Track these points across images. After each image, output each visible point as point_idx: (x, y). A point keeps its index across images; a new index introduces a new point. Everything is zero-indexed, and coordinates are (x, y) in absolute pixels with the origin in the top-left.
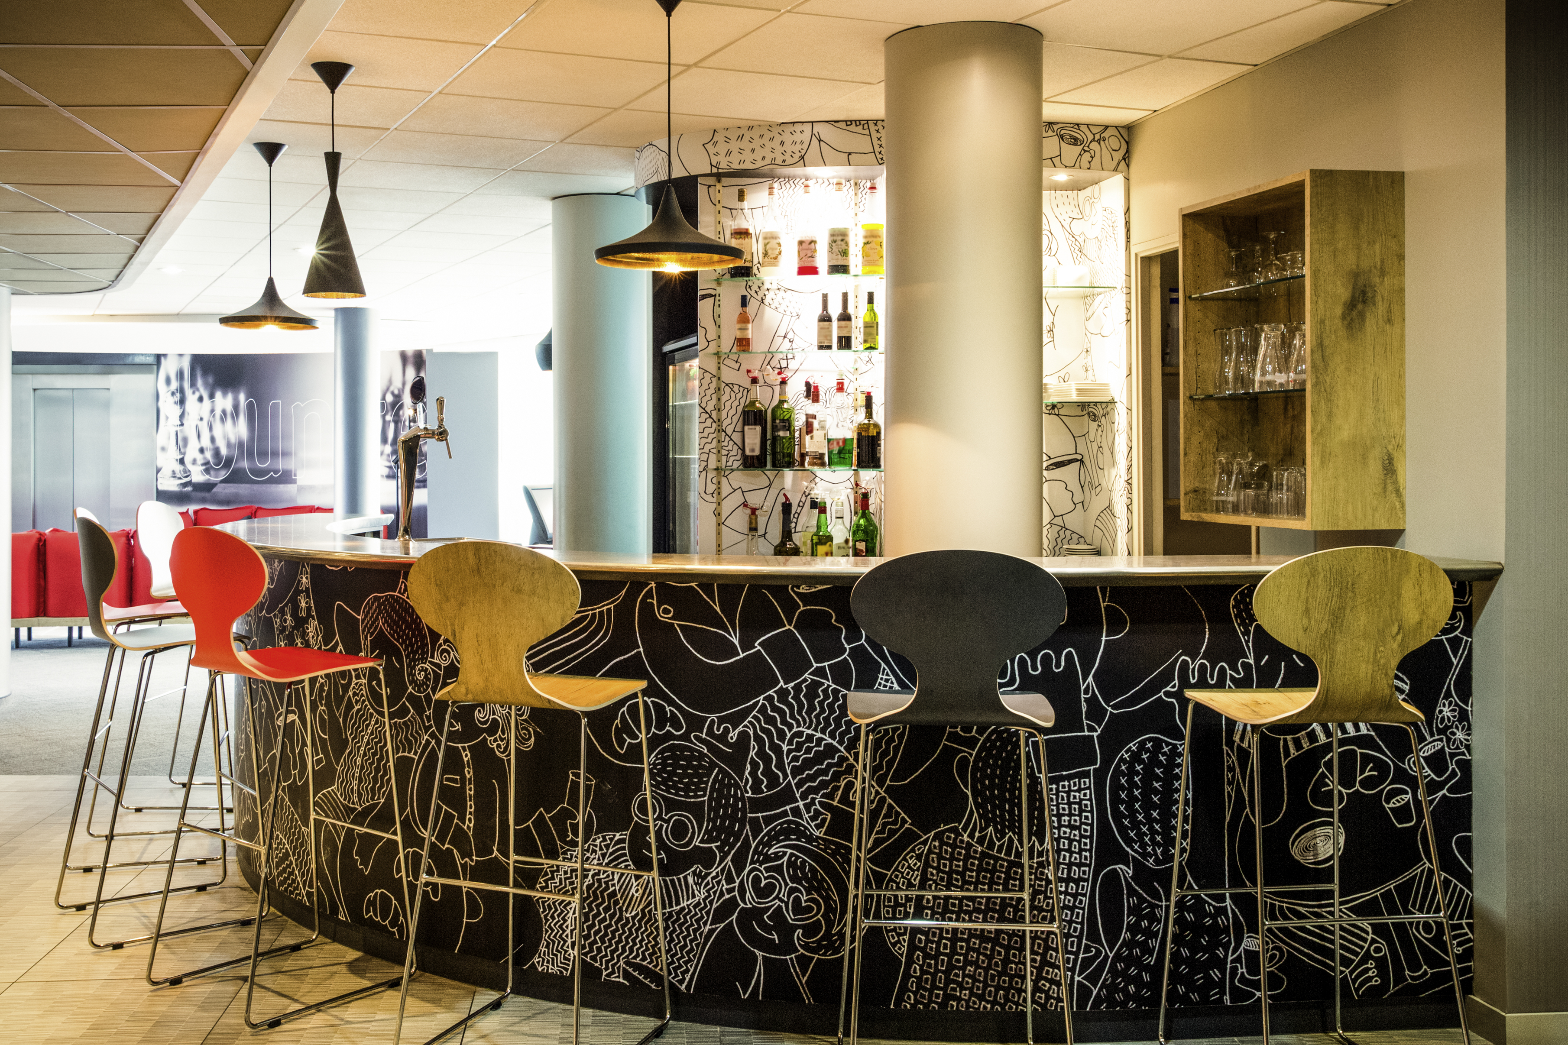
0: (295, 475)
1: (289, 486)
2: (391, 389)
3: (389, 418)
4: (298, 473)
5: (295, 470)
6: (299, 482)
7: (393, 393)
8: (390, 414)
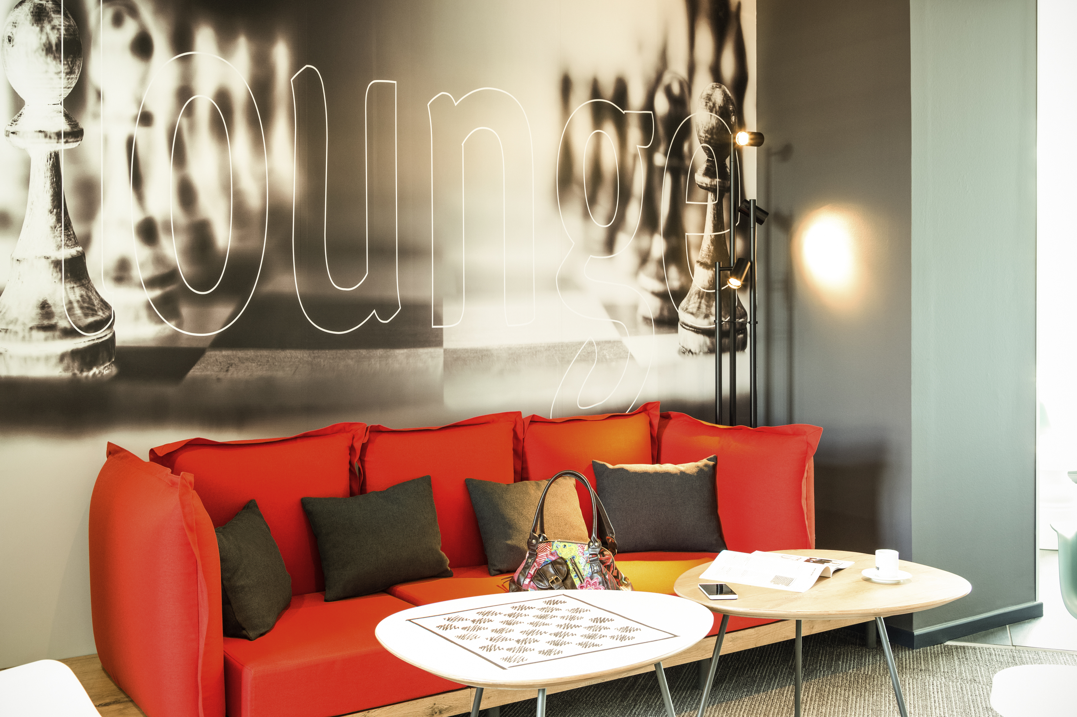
0: (439, 320)
1: (423, 352)
2: (667, 79)
3: (660, 159)
4: (448, 311)
5: (439, 304)
6: (449, 342)
7: (668, 91)
8: (662, 148)
